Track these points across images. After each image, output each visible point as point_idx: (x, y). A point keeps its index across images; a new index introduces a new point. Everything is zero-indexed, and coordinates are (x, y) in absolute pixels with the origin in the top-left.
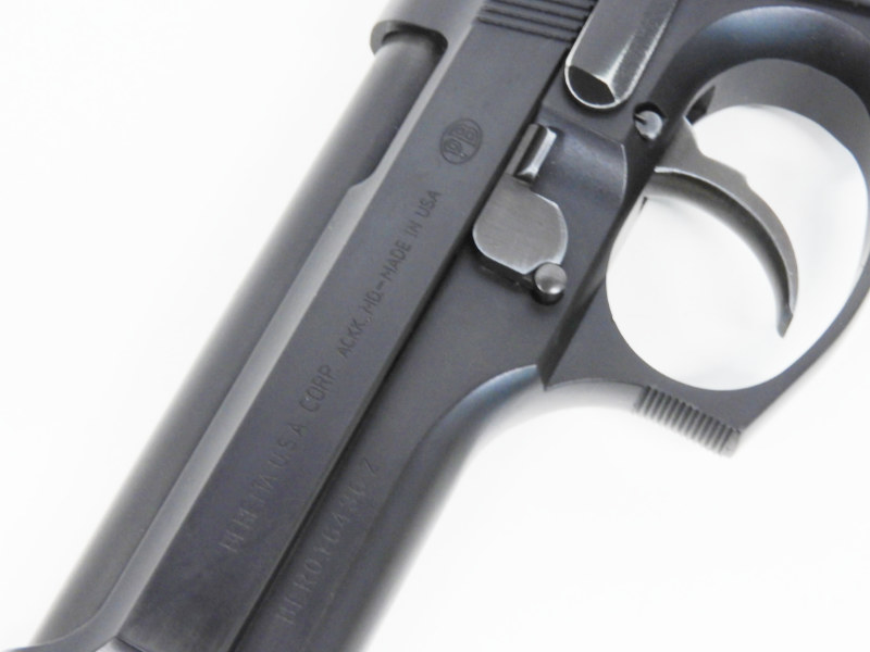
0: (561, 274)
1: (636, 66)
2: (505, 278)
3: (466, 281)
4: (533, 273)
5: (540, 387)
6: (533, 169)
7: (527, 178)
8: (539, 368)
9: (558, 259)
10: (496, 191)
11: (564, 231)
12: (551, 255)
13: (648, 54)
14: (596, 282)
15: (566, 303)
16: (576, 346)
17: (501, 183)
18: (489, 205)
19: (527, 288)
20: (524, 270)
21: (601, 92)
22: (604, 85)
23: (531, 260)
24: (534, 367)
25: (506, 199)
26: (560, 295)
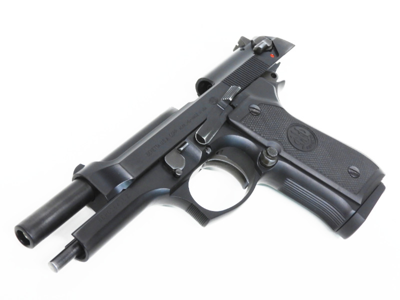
0: (181, 172)
1: (211, 137)
2: (169, 169)
3: (159, 168)
4: (175, 170)
5: (169, 195)
6: (182, 149)
7: (180, 150)
8: (170, 190)
9: (181, 169)
10: (172, 151)
11: (185, 164)
12: (181, 167)
13: (214, 136)
14: (187, 178)
15: (181, 178)
16: (179, 190)
17: (173, 150)
18: (170, 153)
19: (173, 173)
20: (174, 168)
21: (203, 141)
22: (204, 139)
23: (176, 167)
24: (169, 189)
25: (173, 154)
26: (180, 176)
